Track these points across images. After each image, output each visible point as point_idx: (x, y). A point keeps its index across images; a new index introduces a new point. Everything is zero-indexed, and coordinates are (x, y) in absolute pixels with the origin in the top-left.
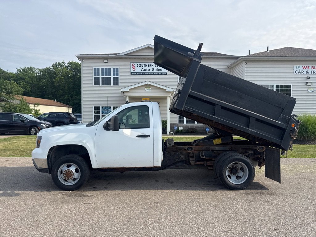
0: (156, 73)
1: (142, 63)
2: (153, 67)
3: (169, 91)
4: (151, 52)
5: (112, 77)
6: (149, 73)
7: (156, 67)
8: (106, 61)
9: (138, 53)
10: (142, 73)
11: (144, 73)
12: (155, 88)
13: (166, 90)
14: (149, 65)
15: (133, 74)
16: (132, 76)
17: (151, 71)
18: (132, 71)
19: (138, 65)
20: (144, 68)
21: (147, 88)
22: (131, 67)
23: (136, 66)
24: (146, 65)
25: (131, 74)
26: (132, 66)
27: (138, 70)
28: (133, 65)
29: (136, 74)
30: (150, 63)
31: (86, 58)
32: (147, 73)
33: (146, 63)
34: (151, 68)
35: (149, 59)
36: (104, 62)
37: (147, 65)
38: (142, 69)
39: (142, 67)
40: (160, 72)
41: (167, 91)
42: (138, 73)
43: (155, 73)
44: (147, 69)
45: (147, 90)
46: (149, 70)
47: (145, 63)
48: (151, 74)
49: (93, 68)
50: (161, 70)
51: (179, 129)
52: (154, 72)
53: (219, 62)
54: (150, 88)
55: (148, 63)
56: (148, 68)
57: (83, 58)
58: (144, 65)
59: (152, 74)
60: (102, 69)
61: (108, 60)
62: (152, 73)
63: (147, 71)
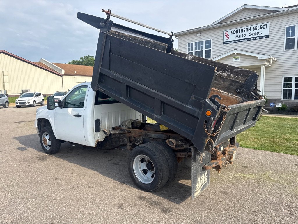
0: (254, 38)
1: (237, 29)
2: (250, 32)
3: (262, 59)
4: (248, 13)
5: (204, 50)
6: (245, 39)
7: (254, 30)
8: (199, 34)
9: (233, 18)
10: (237, 40)
11: (238, 40)
13: (258, 57)
15: (226, 44)
16: (226, 45)
17: (247, 37)
18: (225, 40)
19: (232, 32)
20: (239, 34)
21: (235, 58)
22: (224, 36)
23: (230, 33)
24: (241, 31)
25: (224, 44)
26: (225, 34)
27: (232, 37)
28: (227, 33)
29: (229, 42)
30: (247, 27)
31: (182, 35)
32: (242, 39)
33: (242, 28)
34: (247, 33)
35: (245, 23)
36: (198, 35)
37: (242, 31)
38: (237, 36)
39: (237, 33)
40: (259, 35)
41: (259, 59)
42: (232, 41)
43: (252, 38)
44: (242, 35)
45: (235, 61)
46: (245, 36)
47: (240, 29)
48: (247, 40)
49: (188, 43)
50: (261, 33)
51: (277, 106)
52: (252, 36)
54: (239, 57)
55: (243, 28)
56: (244, 33)
57: (179, 36)
58: (239, 31)
59: (249, 39)
60: (196, 43)
61: (201, 33)
62: (248, 38)
63: (242, 37)
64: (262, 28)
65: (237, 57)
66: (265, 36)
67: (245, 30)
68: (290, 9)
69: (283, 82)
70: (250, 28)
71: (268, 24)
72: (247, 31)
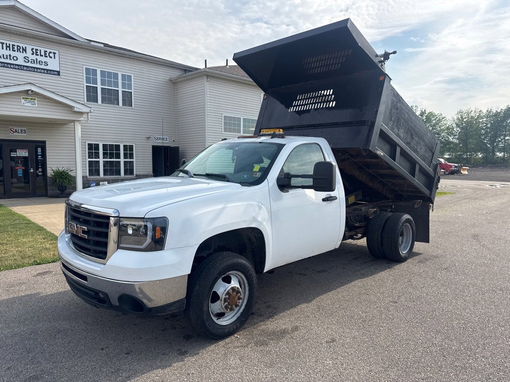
0: (34, 68)
2: (24, 54)
3: (81, 111)
4: (18, 19)
6: (16, 65)
7: (32, 54)
11: (1, 63)
12: (46, 102)
14: (16, 48)
17: (21, 62)
20: (3, 52)
21: (27, 99)
24: (7, 47)
30: (18, 44)
32: (11, 64)
33: (8, 43)
34: (20, 56)
35: (13, 33)
37: (9, 47)
40: (44, 67)
43: (31, 67)
44: (10, 55)
45: (27, 105)
46: (15, 58)
47: (5, 42)
48: (20, 67)
50: (46, 64)
52: (29, 64)
53: (157, 69)
54: (35, 99)
55: (11, 43)
56: (13, 54)
59: (25, 68)
62: (24, 66)
63: (10, 59)
64: (47, 55)
65: (31, 99)
66: (54, 71)
67: (14, 48)
68: (92, 43)
69: (87, 151)
70: (26, 47)
71: (57, 52)
72: (20, 52)
